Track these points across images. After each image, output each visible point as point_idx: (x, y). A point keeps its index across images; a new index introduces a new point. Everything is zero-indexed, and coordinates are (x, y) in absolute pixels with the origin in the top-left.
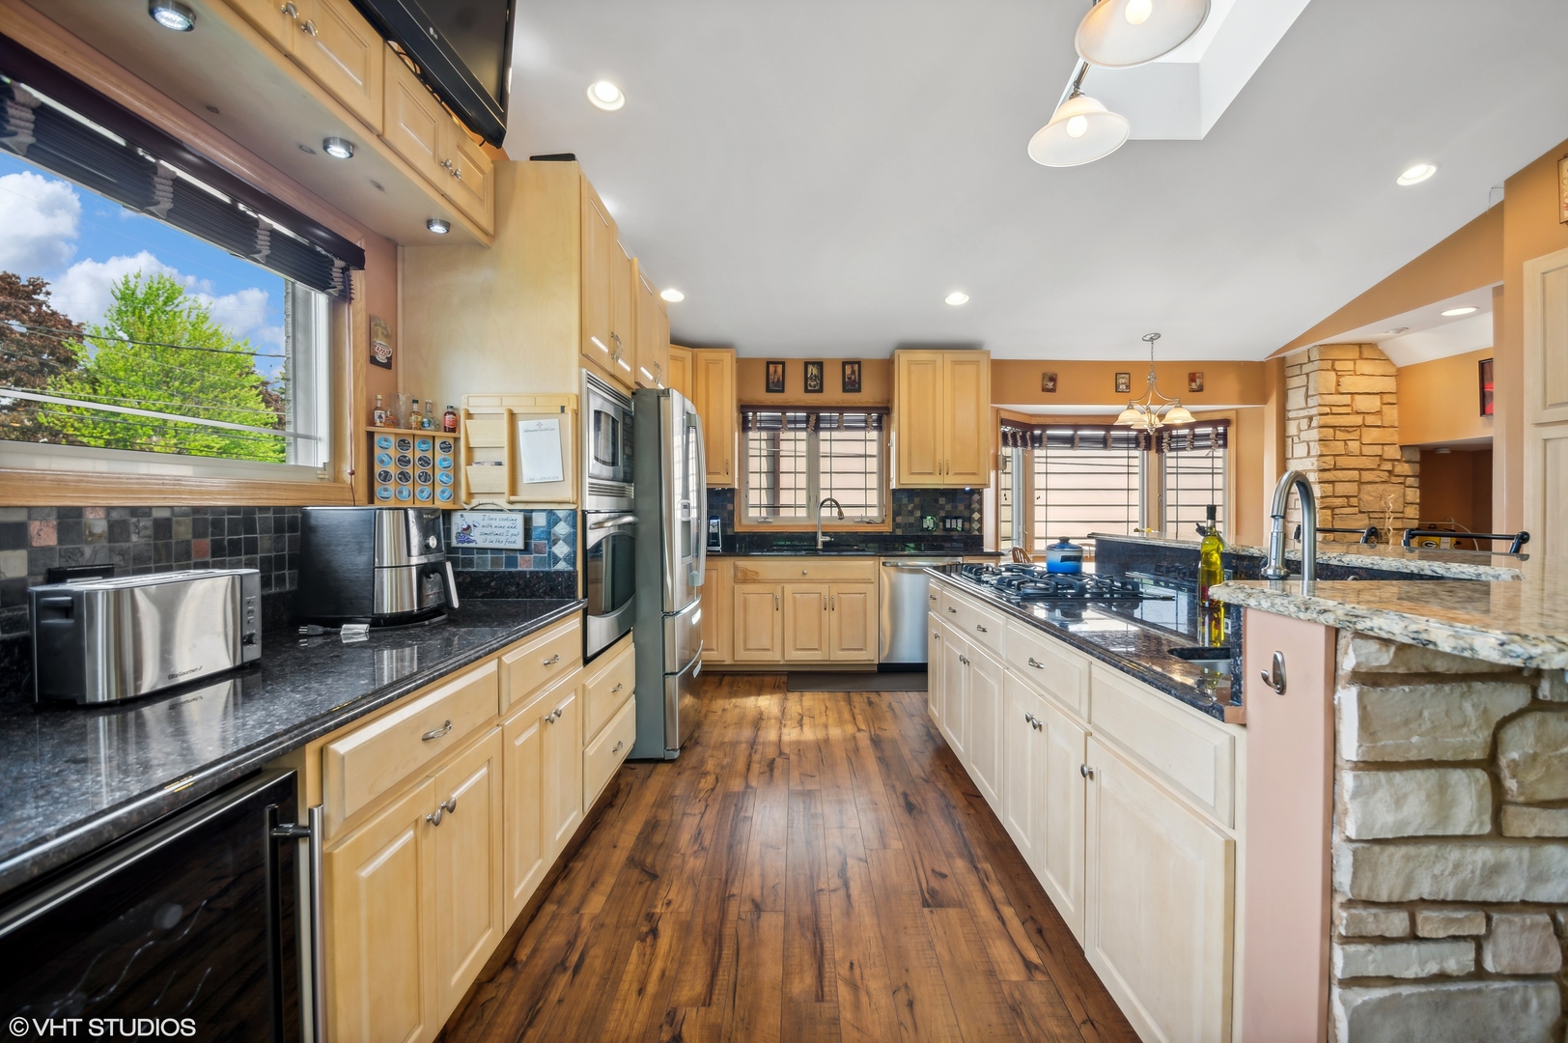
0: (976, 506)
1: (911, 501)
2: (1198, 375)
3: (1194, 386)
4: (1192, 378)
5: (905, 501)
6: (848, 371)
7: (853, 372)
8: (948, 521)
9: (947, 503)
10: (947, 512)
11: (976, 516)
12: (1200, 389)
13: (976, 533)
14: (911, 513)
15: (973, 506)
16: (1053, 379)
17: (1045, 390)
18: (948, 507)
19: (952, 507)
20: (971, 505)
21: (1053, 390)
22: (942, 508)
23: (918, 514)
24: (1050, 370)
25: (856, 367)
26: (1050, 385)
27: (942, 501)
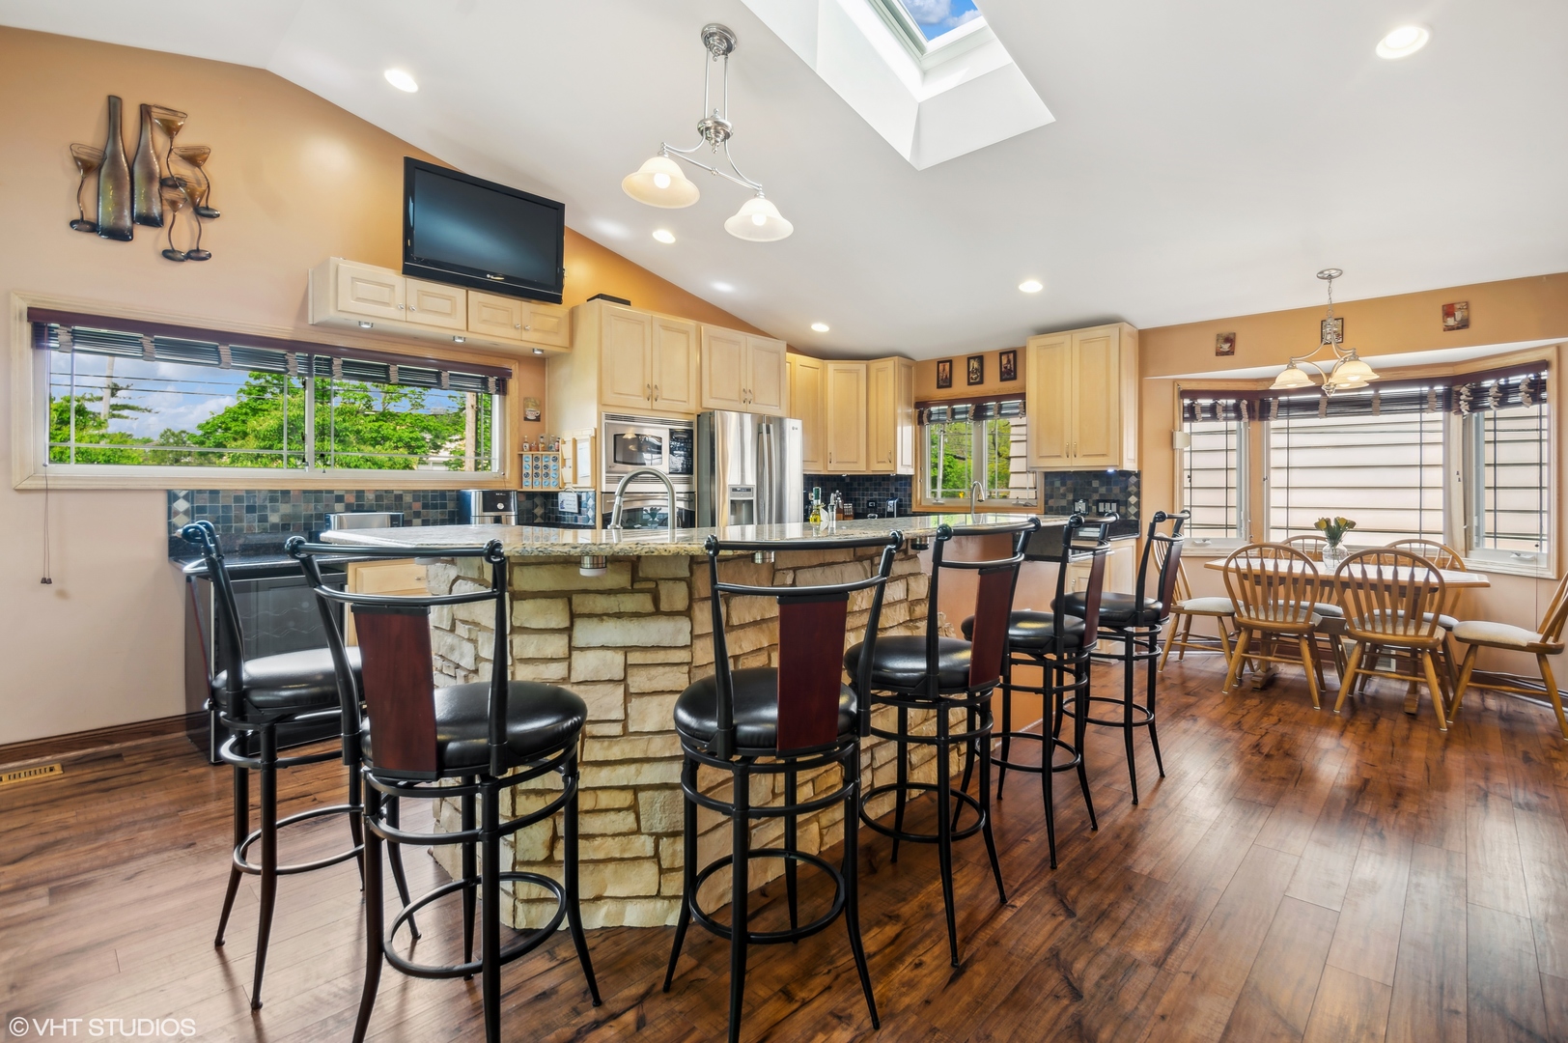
0: (1133, 489)
1: (1063, 484)
2: (1458, 306)
3: (1451, 322)
4: (1449, 311)
5: (1057, 483)
6: (1004, 361)
7: (1009, 362)
8: (1101, 505)
9: (1102, 485)
10: (1101, 495)
11: (1133, 499)
12: (1464, 324)
13: (1133, 518)
14: (1064, 496)
15: (1130, 489)
16: (1230, 340)
17: (1219, 353)
18: (1103, 490)
19: (1107, 490)
20: (1127, 487)
21: (1231, 353)
22: (1096, 490)
23: (1070, 497)
24: (1226, 330)
25: (1011, 356)
26: (1226, 347)
27: (1095, 484)
